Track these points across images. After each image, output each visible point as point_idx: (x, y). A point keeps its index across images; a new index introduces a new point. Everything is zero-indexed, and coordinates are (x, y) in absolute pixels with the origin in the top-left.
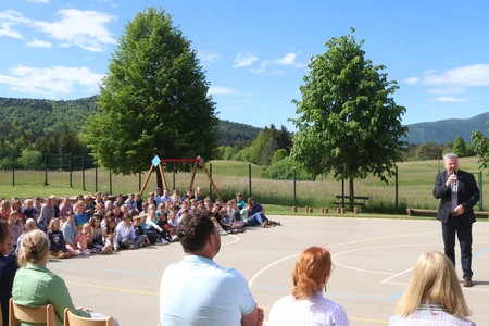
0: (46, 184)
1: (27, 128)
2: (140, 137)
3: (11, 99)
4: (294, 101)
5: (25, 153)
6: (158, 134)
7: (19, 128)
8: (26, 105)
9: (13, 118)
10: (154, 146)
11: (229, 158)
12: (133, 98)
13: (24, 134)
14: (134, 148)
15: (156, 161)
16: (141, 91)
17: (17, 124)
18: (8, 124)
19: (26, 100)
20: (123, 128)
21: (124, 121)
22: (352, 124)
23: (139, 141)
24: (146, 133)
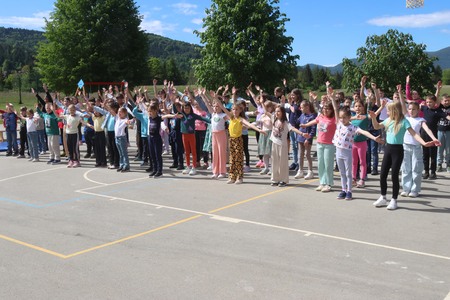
0: (21, 103)
2: (78, 65)
10: (90, 71)
15: (81, 84)
20: (64, 56)
21: (64, 51)
22: (241, 52)
23: (77, 67)
24: (83, 61)
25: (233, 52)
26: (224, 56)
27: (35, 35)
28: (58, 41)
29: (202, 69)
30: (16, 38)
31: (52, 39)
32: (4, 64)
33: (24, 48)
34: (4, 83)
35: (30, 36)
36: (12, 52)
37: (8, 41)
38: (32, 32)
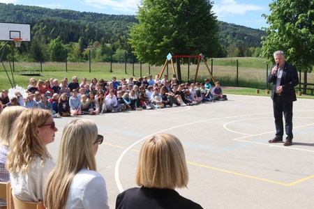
0: (111, 71)
1: (122, 35)
2: (163, 41)
3: (113, 15)
4: (264, 15)
5: (118, 51)
6: (175, 39)
7: (117, 35)
8: (122, 19)
9: (114, 28)
10: (172, 47)
11: (258, 56)
12: (159, 14)
13: (120, 39)
14: (159, 48)
15: (169, 57)
16: (163, 9)
17: (116, 32)
18: (111, 32)
19: (122, 16)
20: (152, 34)
21: (152, 30)
22: (303, 30)
23: (162, 43)
24: (166, 38)
25: (296, 31)
26: (289, 34)
27: (103, 17)
28: (147, 22)
29: (270, 44)
30: (89, 20)
31: (143, 21)
32: (80, 40)
33: (95, 27)
34: (82, 56)
35: (99, 18)
36: (86, 31)
37: (83, 22)
38: (101, 15)
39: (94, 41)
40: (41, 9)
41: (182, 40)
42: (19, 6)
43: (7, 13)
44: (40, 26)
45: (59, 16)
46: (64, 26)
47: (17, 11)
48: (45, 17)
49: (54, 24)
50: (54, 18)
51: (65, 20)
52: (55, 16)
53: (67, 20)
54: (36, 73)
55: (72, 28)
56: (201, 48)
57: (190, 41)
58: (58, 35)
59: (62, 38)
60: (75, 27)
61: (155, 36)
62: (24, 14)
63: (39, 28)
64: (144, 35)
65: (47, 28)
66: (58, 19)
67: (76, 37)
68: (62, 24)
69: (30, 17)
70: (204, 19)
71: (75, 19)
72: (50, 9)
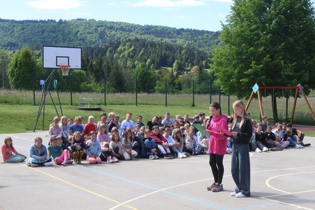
0: (193, 106)
6: (267, 64)
12: (248, 32)
14: (248, 76)
15: (256, 88)
21: (239, 53)
23: (250, 70)
24: (256, 64)
27: (205, 35)
28: (232, 44)
30: (187, 39)
31: (227, 42)
32: (175, 64)
33: (194, 48)
34: (174, 84)
35: (200, 37)
36: (183, 52)
37: (179, 42)
38: (203, 32)
39: (193, 65)
40: (128, 25)
41: (275, 66)
42: (102, 22)
43: (87, 30)
44: (126, 47)
45: (150, 34)
46: (155, 47)
47: (99, 29)
48: (133, 36)
49: (144, 44)
50: (143, 37)
51: (157, 39)
52: (145, 34)
53: (159, 39)
54: (96, 107)
55: (166, 50)
56: (301, 76)
57: (285, 67)
58: (148, 58)
59: (153, 62)
60: (169, 47)
61: (242, 61)
62: (107, 32)
63: (125, 50)
64: (228, 59)
65: (134, 50)
66: (149, 38)
67: (170, 60)
68: (153, 44)
69: (115, 35)
70: (306, 38)
71: (170, 38)
72: (139, 26)
